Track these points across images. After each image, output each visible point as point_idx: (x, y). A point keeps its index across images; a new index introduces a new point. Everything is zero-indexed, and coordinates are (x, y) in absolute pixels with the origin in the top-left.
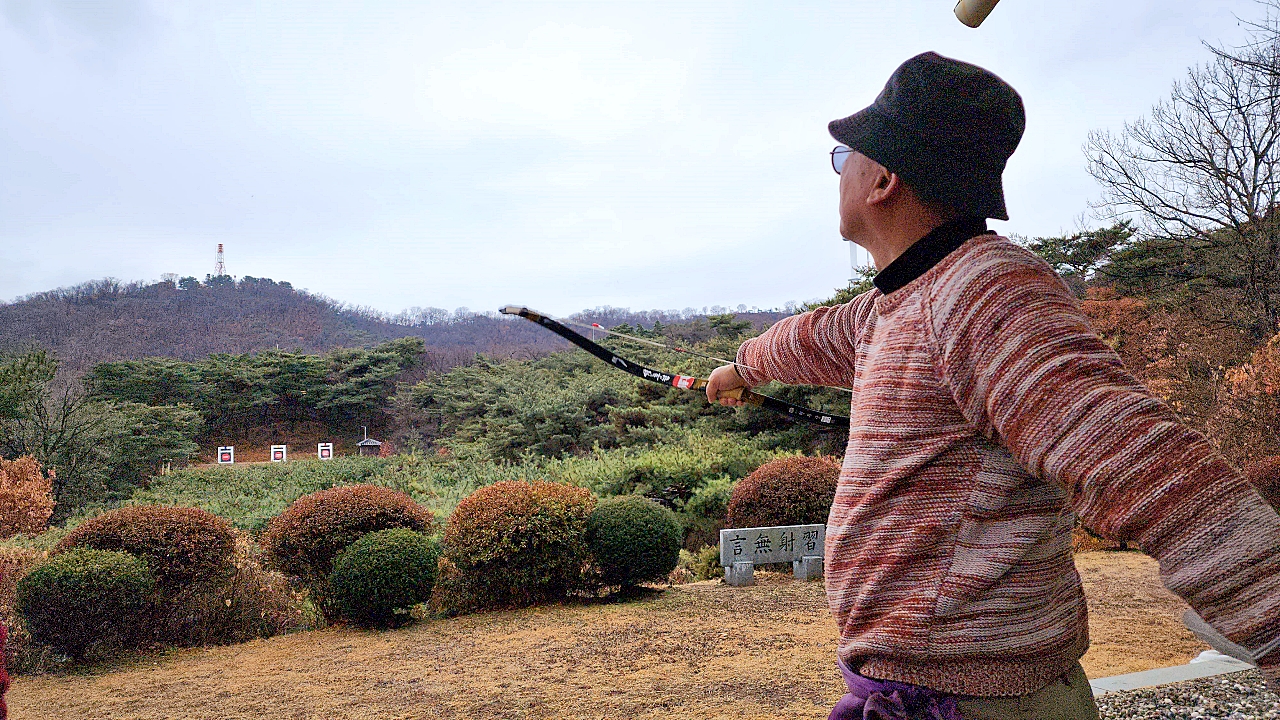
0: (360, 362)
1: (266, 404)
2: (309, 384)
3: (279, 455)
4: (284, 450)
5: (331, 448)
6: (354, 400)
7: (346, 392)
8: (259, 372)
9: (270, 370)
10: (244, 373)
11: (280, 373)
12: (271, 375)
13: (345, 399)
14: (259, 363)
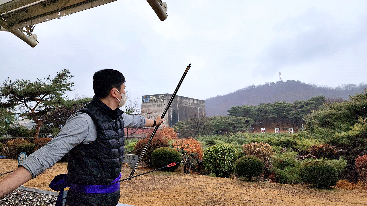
0: (302, 104)
1: (274, 117)
2: (286, 112)
3: (277, 131)
4: (279, 130)
5: (293, 130)
6: (298, 116)
7: (296, 114)
8: (272, 108)
9: (275, 107)
10: (268, 108)
11: (278, 108)
12: (276, 109)
13: (295, 115)
14: (273, 105)
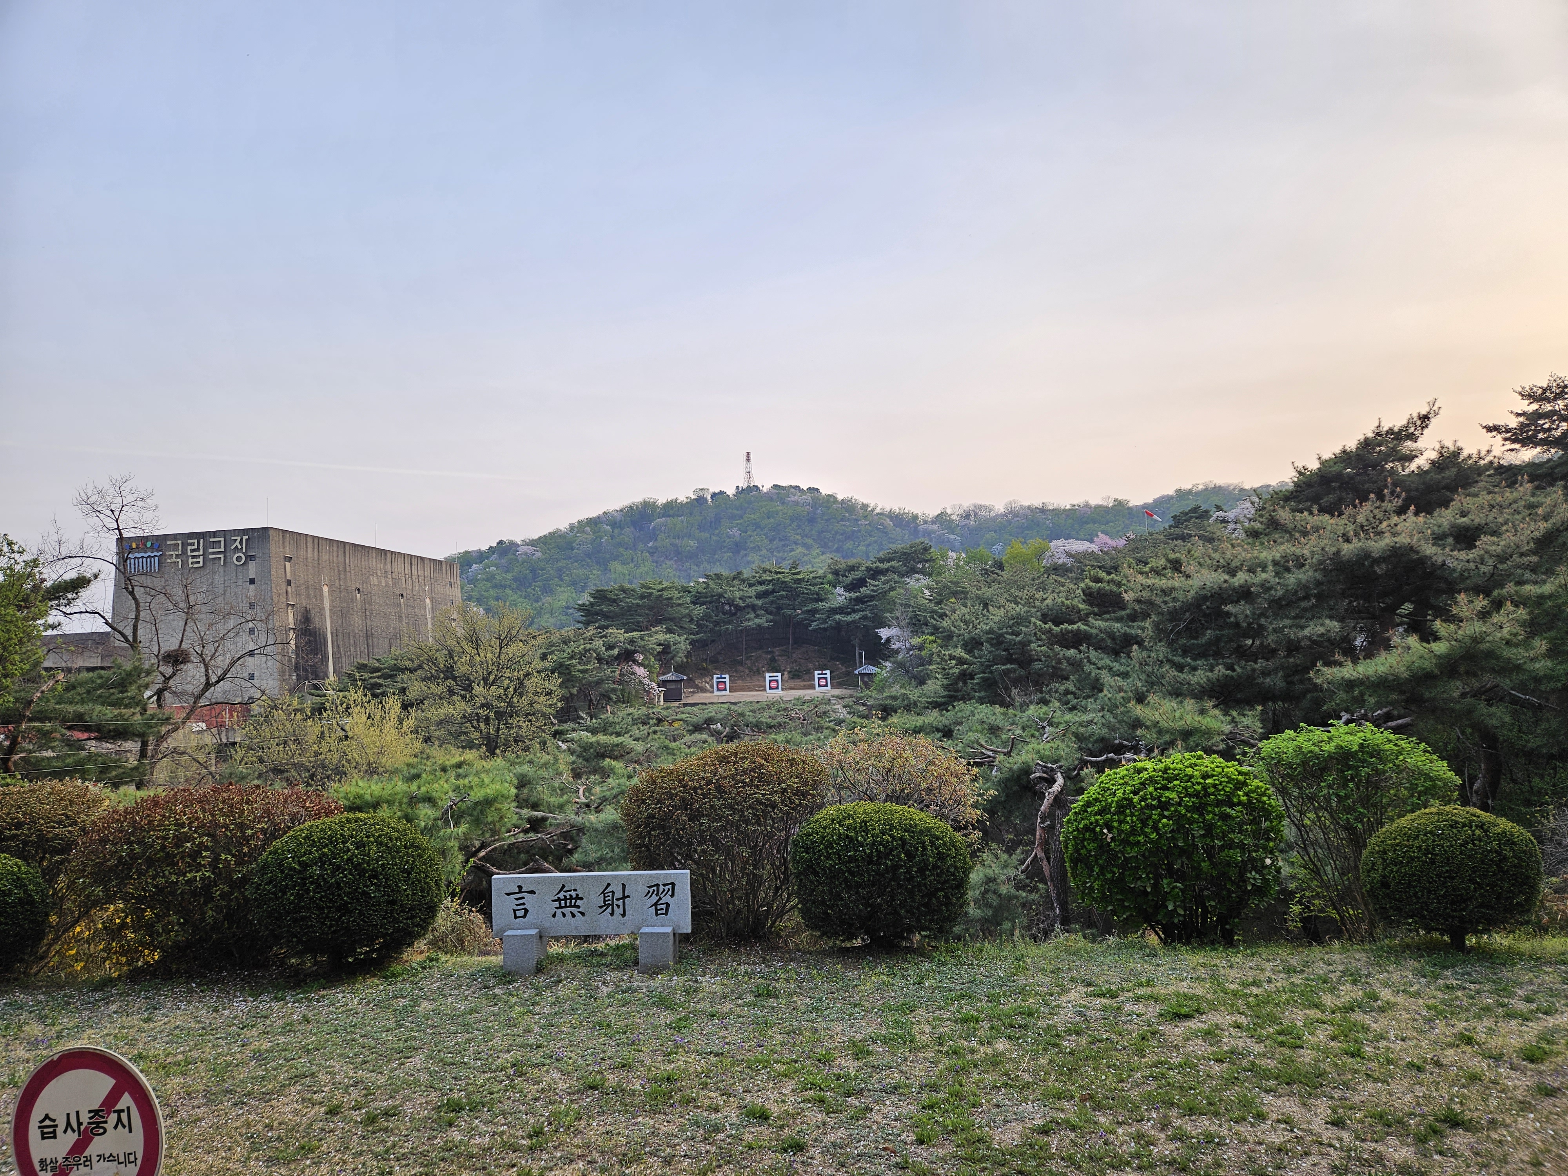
0: (858, 574)
1: (759, 626)
2: (803, 603)
3: (774, 685)
4: (779, 678)
5: (828, 676)
6: (849, 619)
7: (841, 610)
8: (752, 592)
9: (764, 588)
10: (736, 593)
11: (773, 591)
12: (766, 593)
13: (837, 617)
14: (753, 581)
